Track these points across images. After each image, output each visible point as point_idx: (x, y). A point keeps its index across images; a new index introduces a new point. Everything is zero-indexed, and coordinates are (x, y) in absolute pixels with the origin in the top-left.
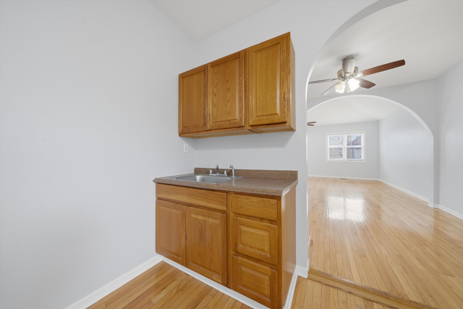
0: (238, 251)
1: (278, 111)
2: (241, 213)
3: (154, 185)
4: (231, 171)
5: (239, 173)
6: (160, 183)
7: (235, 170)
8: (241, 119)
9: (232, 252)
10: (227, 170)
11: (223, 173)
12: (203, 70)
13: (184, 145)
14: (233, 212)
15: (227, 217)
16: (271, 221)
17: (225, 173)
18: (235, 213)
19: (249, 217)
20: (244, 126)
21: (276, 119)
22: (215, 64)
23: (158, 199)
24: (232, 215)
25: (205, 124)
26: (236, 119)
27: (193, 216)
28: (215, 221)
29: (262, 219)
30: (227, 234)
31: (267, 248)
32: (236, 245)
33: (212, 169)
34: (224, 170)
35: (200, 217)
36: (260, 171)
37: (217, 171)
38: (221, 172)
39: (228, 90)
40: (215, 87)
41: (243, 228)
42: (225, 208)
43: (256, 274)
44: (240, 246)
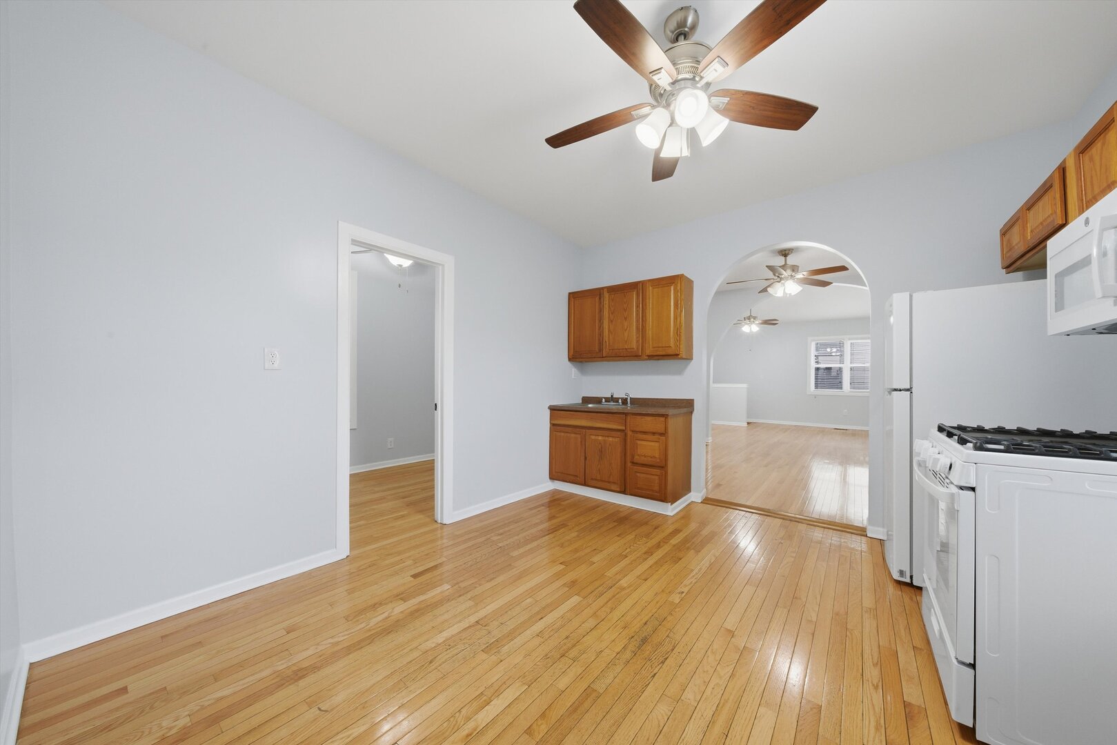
0: (635, 461)
1: (672, 344)
2: (638, 430)
3: (549, 411)
4: (627, 399)
5: (634, 401)
6: (553, 409)
7: (631, 398)
8: (638, 349)
9: (629, 464)
10: (622, 399)
11: (618, 402)
12: (597, 293)
13: (572, 370)
14: (630, 430)
15: (626, 435)
16: (661, 434)
17: (620, 401)
18: (633, 431)
19: (645, 433)
20: (640, 356)
21: (670, 352)
22: (614, 290)
23: (553, 425)
24: (629, 433)
25: (601, 350)
26: (633, 348)
27: (593, 437)
28: (614, 440)
29: (654, 434)
30: (625, 449)
31: (657, 456)
32: (633, 457)
33: (604, 398)
34: (619, 398)
35: (600, 438)
36: (657, 399)
37: (612, 399)
38: (616, 400)
39: (625, 319)
40: (612, 314)
41: (639, 442)
42: (624, 428)
43: (649, 476)
44: (636, 457)
